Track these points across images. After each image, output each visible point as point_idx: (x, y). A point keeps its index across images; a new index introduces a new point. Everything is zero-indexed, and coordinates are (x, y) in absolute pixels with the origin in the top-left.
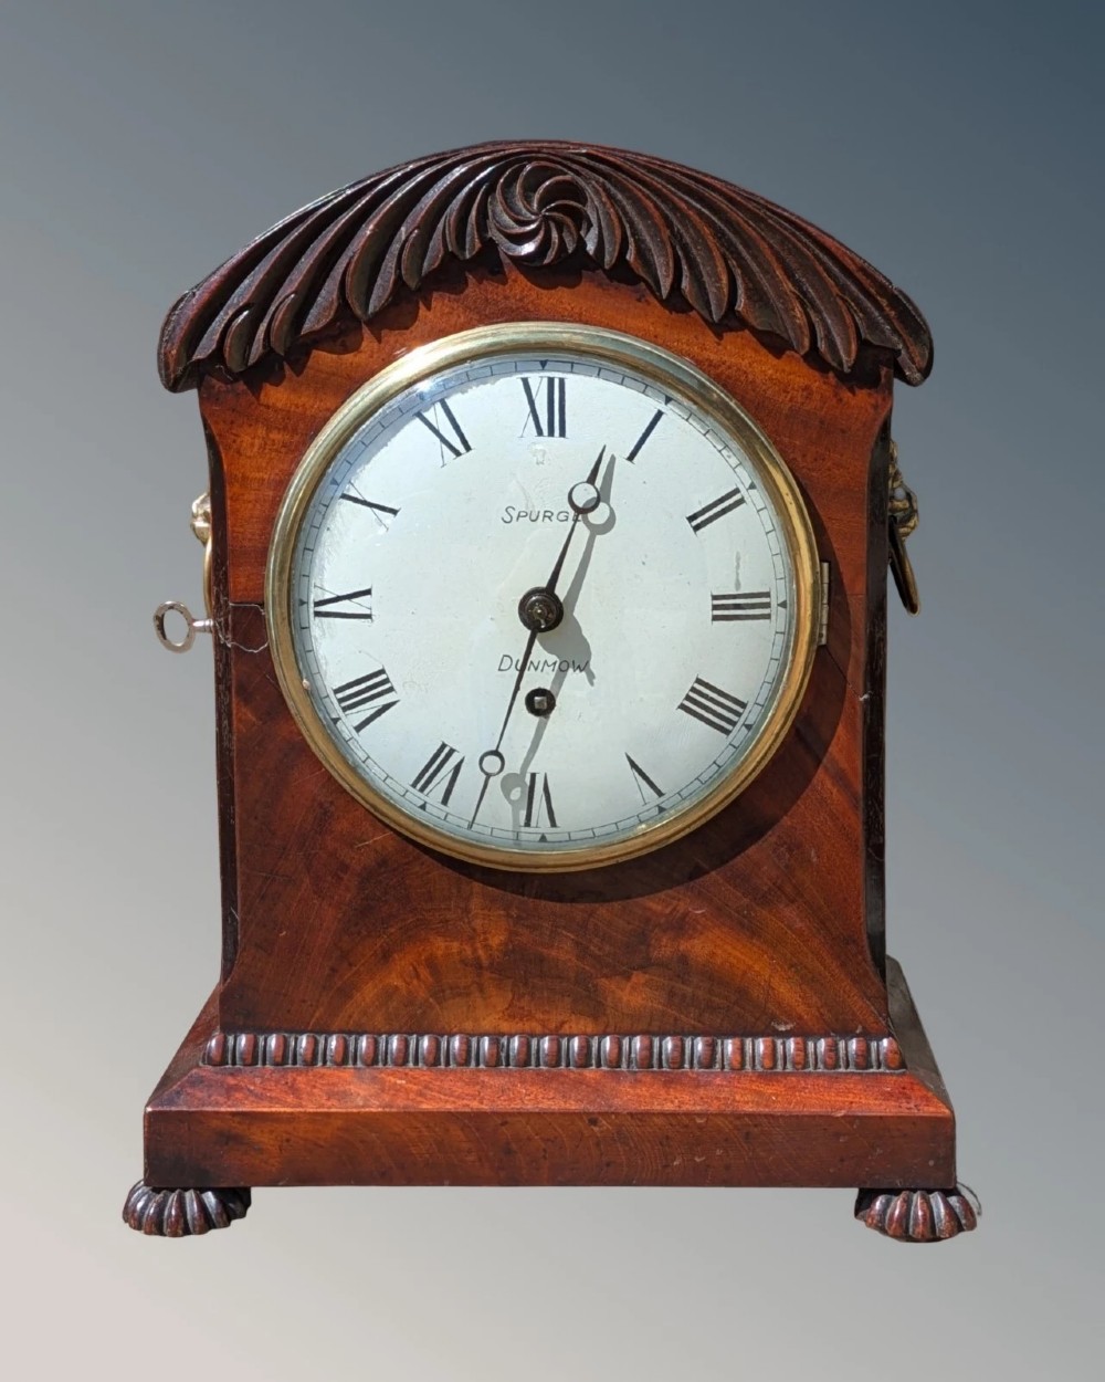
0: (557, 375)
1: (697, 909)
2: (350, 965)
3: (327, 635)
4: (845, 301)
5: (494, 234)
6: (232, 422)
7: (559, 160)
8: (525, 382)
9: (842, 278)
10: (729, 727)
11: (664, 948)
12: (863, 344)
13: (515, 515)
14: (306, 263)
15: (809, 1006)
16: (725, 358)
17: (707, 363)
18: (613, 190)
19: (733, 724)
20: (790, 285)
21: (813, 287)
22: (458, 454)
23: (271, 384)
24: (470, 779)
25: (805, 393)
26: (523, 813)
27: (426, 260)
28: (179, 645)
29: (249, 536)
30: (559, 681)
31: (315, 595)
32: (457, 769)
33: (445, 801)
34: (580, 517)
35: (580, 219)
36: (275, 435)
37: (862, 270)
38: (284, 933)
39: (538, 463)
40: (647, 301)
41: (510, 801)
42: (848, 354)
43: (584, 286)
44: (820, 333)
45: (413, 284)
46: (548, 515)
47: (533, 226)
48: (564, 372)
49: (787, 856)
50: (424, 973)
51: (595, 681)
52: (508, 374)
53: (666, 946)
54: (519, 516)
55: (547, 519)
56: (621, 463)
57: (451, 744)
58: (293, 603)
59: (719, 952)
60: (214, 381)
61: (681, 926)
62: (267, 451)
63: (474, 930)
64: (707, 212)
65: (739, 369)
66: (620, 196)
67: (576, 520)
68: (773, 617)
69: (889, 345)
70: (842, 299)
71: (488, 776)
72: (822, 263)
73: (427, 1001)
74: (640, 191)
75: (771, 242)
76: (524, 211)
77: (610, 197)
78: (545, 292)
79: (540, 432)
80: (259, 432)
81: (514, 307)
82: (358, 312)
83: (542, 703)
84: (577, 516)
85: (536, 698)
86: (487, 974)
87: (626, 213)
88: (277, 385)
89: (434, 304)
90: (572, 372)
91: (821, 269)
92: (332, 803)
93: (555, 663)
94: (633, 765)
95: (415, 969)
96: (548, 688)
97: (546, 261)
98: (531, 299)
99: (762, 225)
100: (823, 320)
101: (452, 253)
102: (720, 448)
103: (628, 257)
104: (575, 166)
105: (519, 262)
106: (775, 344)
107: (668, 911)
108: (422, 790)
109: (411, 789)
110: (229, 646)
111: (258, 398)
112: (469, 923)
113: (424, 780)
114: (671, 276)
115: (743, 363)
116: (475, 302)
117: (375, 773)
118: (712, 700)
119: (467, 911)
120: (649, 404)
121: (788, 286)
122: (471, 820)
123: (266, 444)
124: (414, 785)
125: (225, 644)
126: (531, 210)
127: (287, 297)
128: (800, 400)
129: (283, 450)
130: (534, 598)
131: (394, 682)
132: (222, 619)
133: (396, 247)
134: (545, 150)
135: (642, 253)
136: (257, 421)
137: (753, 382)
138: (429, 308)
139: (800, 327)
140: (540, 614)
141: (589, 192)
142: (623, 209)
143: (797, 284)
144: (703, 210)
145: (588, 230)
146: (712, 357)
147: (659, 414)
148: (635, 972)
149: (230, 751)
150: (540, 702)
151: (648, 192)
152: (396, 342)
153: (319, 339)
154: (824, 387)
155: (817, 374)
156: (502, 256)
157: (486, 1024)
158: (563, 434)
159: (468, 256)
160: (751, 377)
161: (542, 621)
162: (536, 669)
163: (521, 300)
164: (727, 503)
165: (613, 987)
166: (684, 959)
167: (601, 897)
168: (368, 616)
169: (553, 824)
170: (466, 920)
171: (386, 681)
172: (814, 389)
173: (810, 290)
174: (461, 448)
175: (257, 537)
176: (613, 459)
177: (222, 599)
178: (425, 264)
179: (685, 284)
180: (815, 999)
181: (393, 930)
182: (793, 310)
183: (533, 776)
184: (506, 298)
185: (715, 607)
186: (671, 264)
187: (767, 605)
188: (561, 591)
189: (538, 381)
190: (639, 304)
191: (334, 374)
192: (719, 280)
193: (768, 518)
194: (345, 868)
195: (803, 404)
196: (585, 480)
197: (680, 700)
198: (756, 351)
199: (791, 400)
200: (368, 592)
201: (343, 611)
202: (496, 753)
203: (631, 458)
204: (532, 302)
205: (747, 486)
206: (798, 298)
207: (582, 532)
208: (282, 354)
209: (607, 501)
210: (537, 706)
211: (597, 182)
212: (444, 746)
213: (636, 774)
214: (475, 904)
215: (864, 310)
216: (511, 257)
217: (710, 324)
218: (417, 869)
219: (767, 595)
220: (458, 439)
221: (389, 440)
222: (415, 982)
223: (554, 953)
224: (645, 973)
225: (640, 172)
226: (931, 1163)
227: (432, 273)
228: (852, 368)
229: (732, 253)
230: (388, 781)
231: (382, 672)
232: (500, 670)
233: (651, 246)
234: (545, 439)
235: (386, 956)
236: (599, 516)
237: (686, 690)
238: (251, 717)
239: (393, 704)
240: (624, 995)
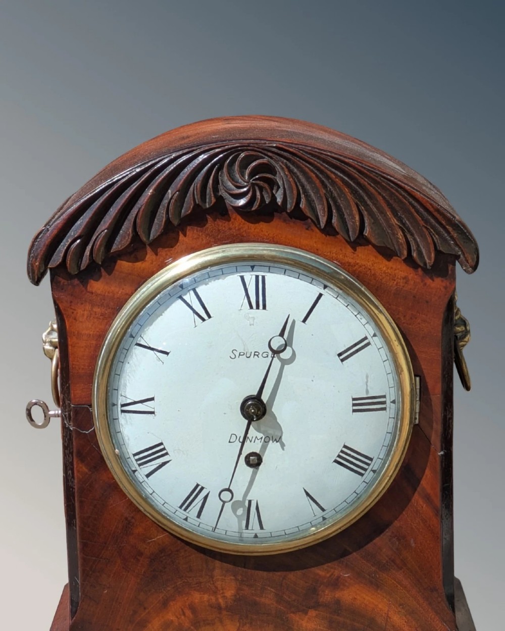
0: (260, 274)
1: (345, 574)
2: (145, 609)
3: (129, 423)
4: (427, 229)
5: (222, 193)
6: (71, 302)
7: (261, 150)
8: (242, 278)
9: (425, 214)
10: (363, 472)
11: (327, 595)
12: (438, 252)
13: (237, 355)
14: (113, 211)
15: (410, 627)
16: (358, 261)
17: (347, 264)
18: (292, 167)
19: (365, 470)
20: (395, 220)
21: (409, 221)
22: (203, 320)
23: (94, 280)
24: (213, 504)
25: (405, 280)
26: (244, 523)
27: (183, 209)
28: (40, 424)
29: (82, 367)
30: (264, 448)
31: (121, 401)
32: (206, 498)
33: (199, 516)
34: (275, 356)
35: (272, 184)
36: (96, 309)
37: (438, 211)
38: (106, 591)
39: (250, 325)
40: (312, 229)
41: (237, 516)
42: (430, 258)
43: (276, 222)
44: (413, 247)
45: (176, 222)
46: (256, 354)
47: (245, 189)
48: (264, 272)
49: (397, 543)
50: (188, 613)
51: (285, 448)
52: (232, 273)
53: (328, 595)
54: (240, 355)
55: (256, 356)
56: (299, 324)
57: (202, 484)
58: (109, 405)
59: (358, 597)
60: (60, 279)
61: (336, 584)
62: (92, 318)
63: (216, 588)
64: (346, 178)
65: (365, 268)
66: (295, 170)
67: (273, 358)
68: (388, 409)
69: (454, 253)
70: (426, 228)
71: (224, 502)
72: (414, 207)
73: (190, 628)
74: (307, 168)
75: (384, 195)
76: (240, 180)
77: (290, 171)
78: (252, 225)
79: (251, 307)
80: (87, 308)
81: (235, 234)
82: (144, 239)
83: (254, 461)
84: (274, 355)
85: (251, 458)
86: (224, 613)
87: (299, 180)
88: (97, 280)
89: (188, 233)
90: (269, 272)
91: (413, 210)
92: (133, 518)
93: (262, 438)
94: (308, 494)
95: (182, 610)
96: (258, 452)
97: (253, 209)
98: (244, 229)
99: (379, 186)
100: (415, 240)
101: (198, 205)
102: (356, 314)
103: (301, 206)
104: (270, 154)
105: (238, 209)
106: (387, 253)
107: (328, 575)
108: (185, 510)
109: (179, 509)
110: (72, 429)
111: (86, 288)
112: (213, 584)
113: (186, 504)
114: (326, 217)
115: (369, 264)
116: (212, 231)
117: (158, 501)
118: (353, 457)
119: (212, 577)
120: (314, 290)
121: (394, 221)
122: (214, 526)
123: (91, 314)
124: (181, 507)
125: (68, 428)
126: (244, 180)
127: (103, 231)
128: (402, 285)
129: (101, 317)
130: (249, 403)
131: (168, 450)
132: (67, 413)
133: (165, 202)
134: (251, 145)
135: (310, 202)
136: (86, 301)
137: (374, 274)
138: (185, 235)
139: (401, 244)
140: (253, 413)
141: (278, 168)
142: (298, 177)
143: (400, 219)
144: (344, 177)
145: (277, 190)
146: (350, 260)
147: (320, 295)
148: (310, 610)
149: (73, 488)
150: (253, 460)
151: (312, 168)
152: (167, 255)
153: (120, 255)
154: (416, 277)
155: (411, 269)
156: (227, 205)
158: (264, 307)
159: (208, 206)
160: (373, 272)
161: (255, 417)
162: (251, 441)
163: (239, 229)
164: (361, 345)
165: (297, 619)
166: (338, 602)
167: (289, 568)
168: (153, 413)
169: (262, 528)
170: (212, 582)
171: (164, 449)
172: (410, 278)
173: (407, 222)
174: (205, 316)
175: (87, 367)
176: (294, 322)
177: (67, 402)
178: (183, 211)
179: (334, 220)
180: (414, 623)
181: (169, 589)
182: (397, 234)
183: (250, 502)
184: (230, 229)
185: (354, 405)
186: (326, 209)
187: (384, 403)
188: (265, 398)
189: (250, 277)
190: (307, 231)
191: (130, 274)
192: (353, 218)
193: (384, 353)
194: (141, 554)
195: (403, 286)
196: (278, 334)
197: (335, 457)
198: (376, 257)
199: (397, 283)
200: (152, 399)
201: (138, 410)
202: (228, 490)
203: (304, 321)
204: (245, 231)
205: (372, 336)
206: (400, 227)
207: (277, 363)
208: (100, 263)
209: (291, 346)
210: (251, 462)
211: (282, 163)
212: (198, 485)
213: (310, 500)
214: (217, 573)
215: (438, 233)
216: (233, 206)
217: (349, 242)
218: (183, 554)
219: (384, 397)
220: (204, 312)
221: (164, 312)
222: (183, 617)
223: (263, 600)
224: (316, 610)
225: (307, 156)
227: (187, 216)
228: (432, 266)
229: (361, 202)
230: (165, 505)
231: (161, 444)
232: (230, 442)
233: (314, 198)
234: (254, 311)
235: (165, 604)
236: (285, 355)
237: (338, 452)
238: (85, 469)
239: (168, 462)
240: (304, 623)
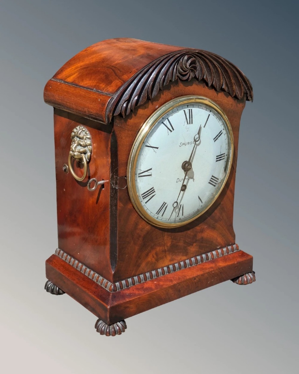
0: (190, 108)
1: (205, 227)
2: (140, 259)
3: (141, 181)
5: (178, 74)
6: (120, 131)
7: (192, 54)
8: (184, 111)
10: (215, 185)
11: (199, 236)
13: (182, 145)
14: (140, 87)
15: (223, 241)
16: (219, 99)
22: (171, 131)
24: (169, 209)
25: (231, 105)
26: (177, 214)
27: (165, 82)
29: (123, 160)
30: (188, 182)
31: (139, 172)
32: (166, 208)
33: (163, 215)
34: (196, 143)
35: (195, 69)
36: (130, 132)
38: (127, 255)
39: (187, 131)
40: (205, 87)
42: (241, 95)
43: (194, 85)
46: (188, 143)
47: (188, 72)
48: (192, 107)
49: (221, 210)
50: (155, 256)
51: (194, 181)
52: (181, 110)
57: (166, 202)
58: (134, 174)
59: (208, 234)
60: (117, 120)
61: (202, 231)
63: (165, 243)
68: (224, 159)
69: (246, 92)
70: (241, 83)
71: (174, 208)
73: (155, 262)
76: (185, 68)
78: (186, 88)
79: (188, 124)
80: (126, 132)
81: (180, 92)
82: (150, 97)
83: (184, 188)
86: (167, 252)
87: (204, 67)
88: (130, 119)
90: (193, 107)
93: (187, 178)
94: (199, 198)
95: (153, 255)
96: (185, 184)
97: (189, 80)
99: (229, 67)
100: (236, 88)
101: (170, 80)
102: (219, 121)
103: (204, 77)
104: (195, 56)
107: (200, 229)
108: (158, 214)
110: (117, 188)
111: (126, 124)
113: (158, 212)
114: (212, 81)
115: (221, 100)
116: (172, 92)
117: (149, 212)
118: (214, 179)
119: (164, 239)
120: (208, 113)
121: (233, 81)
123: (127, 135)
124: (156, 213)
125: (115, 188)
126: (187, 68)
127: (136, 96)
128: (230, 107)
132: (114, 182)
133: (159, 80)
134: (190, 52)
136: (126, 129)
138: (163, 94)
141: (197, 61)
145: (196, 71)
147: (209, 115)
148: (194, 244)
149: (116, 214)
152: (156, 104)
153: (141, 106)
154: (235, 103)
155: (234, 101)
157: (167, 264)
158: (192, 123)
159: (173, 81)
163: (182, 90)
164: (220, 134)
165: (190, 248)
166: (202, 238)
167: (188, 229)
168: (151, 175)
169: (183, 215)
170: (163, 242)
171: (154, 190)
172: (233, 104)
174: (171, 129)
175: (125, 160)
177: (115, 177)
178: (165, 84)
179: (214, 83)
180: (224, 239)
181: (149, 248)
182: (233, 87)
183: (181, 205)
184: (179, 90)
185: (216, 159)
187: (224, 156)
189: (187, 110)
191: (143, 115)
193: (226, 136)
194: (140, 236)
196: (197, 133)
197: (209, 181)
198: (224, 97)
200: (151, 169)
201: (145, 175)
202: (176, 202)
203: (204, 127)
204: (184, 90)
205: (223, 129)
208: (133, 111)
209: (200, 138)
211: (198, 59)
212: (164, 203)
213: (199, 200)
214: (165, 238)
216: (182, 80)
217: (217, 92)
218: (154, 233)
219: (224, 154)
220: (171, 127)
221: (156, 130)
222: (153, 258)
223: (179, 244)
224: (196, 243)
226: (249, 267)
230: (151, 213)
231: (153, 188)
232: (176, 182)
233: (207, 74)
235: (147, 255)
237: (210, 179)
238: (122, 205)
239: (155, 195)
240: (192, 249)
